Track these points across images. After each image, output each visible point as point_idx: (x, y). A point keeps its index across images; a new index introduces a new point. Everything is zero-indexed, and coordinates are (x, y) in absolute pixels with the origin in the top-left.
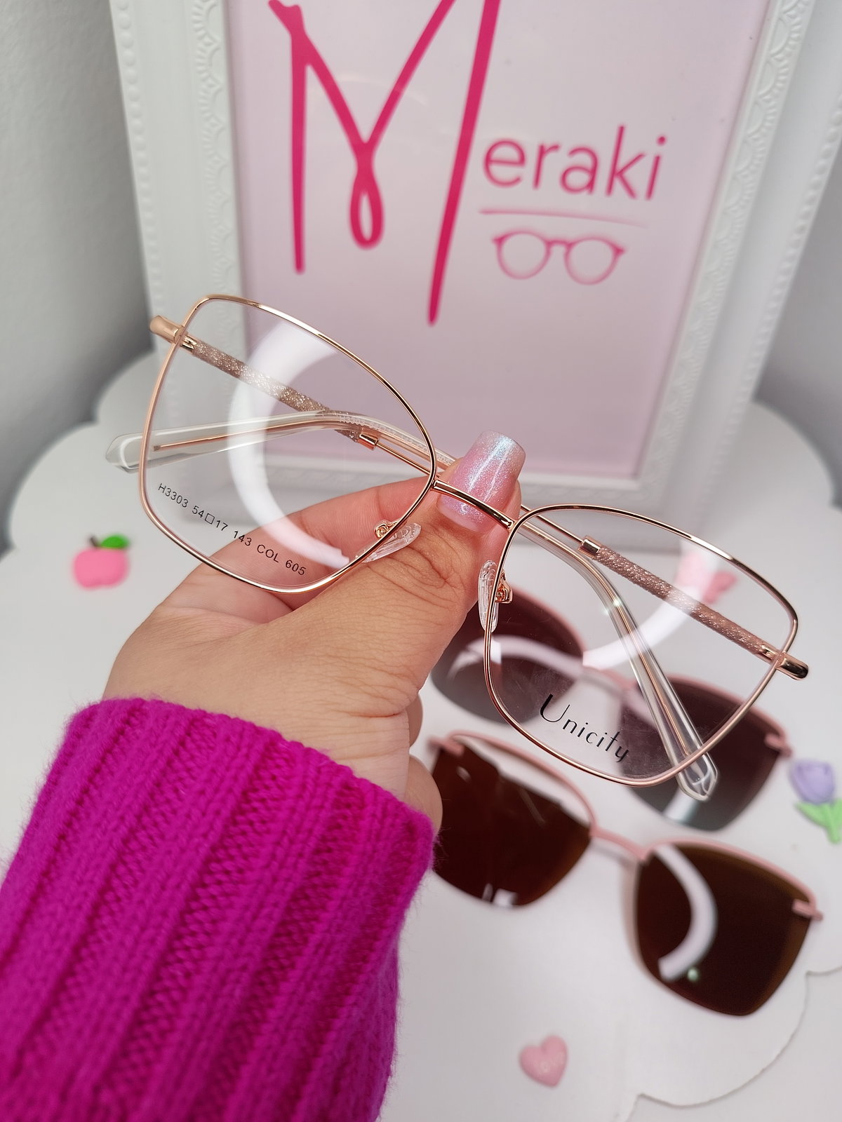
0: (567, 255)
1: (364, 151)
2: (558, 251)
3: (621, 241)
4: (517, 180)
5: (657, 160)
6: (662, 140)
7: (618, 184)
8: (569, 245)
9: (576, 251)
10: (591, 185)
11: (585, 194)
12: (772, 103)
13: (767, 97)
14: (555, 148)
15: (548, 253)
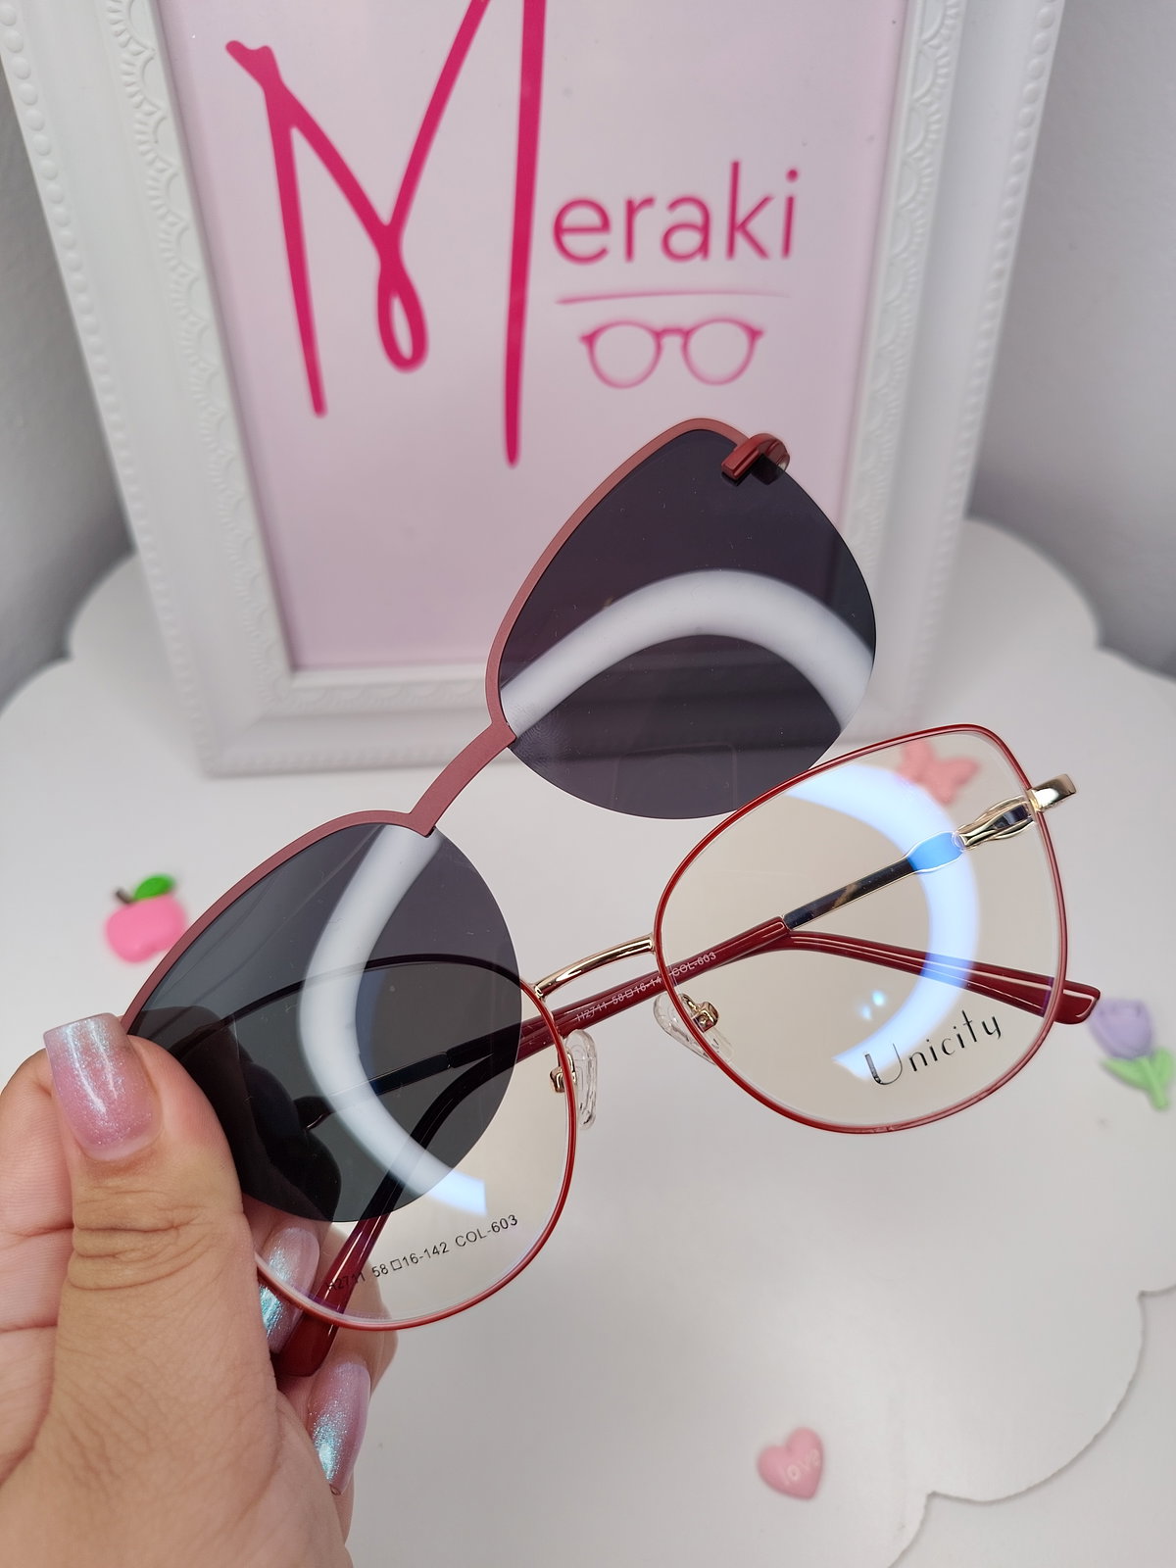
0: (685, 347)
1: (386, 237)
2: (672, 343)
3: (756, 321)
4: (602, 253)
5: (790, 202)
6: (793, 175)
7: (740, 241)
8: (686, 334)
9: (695, 341)
10: (704, 248)
11: (698, 259)
12: (934, 108)
13: (927, 100)
14: (648, 202)
15: (659, 348)
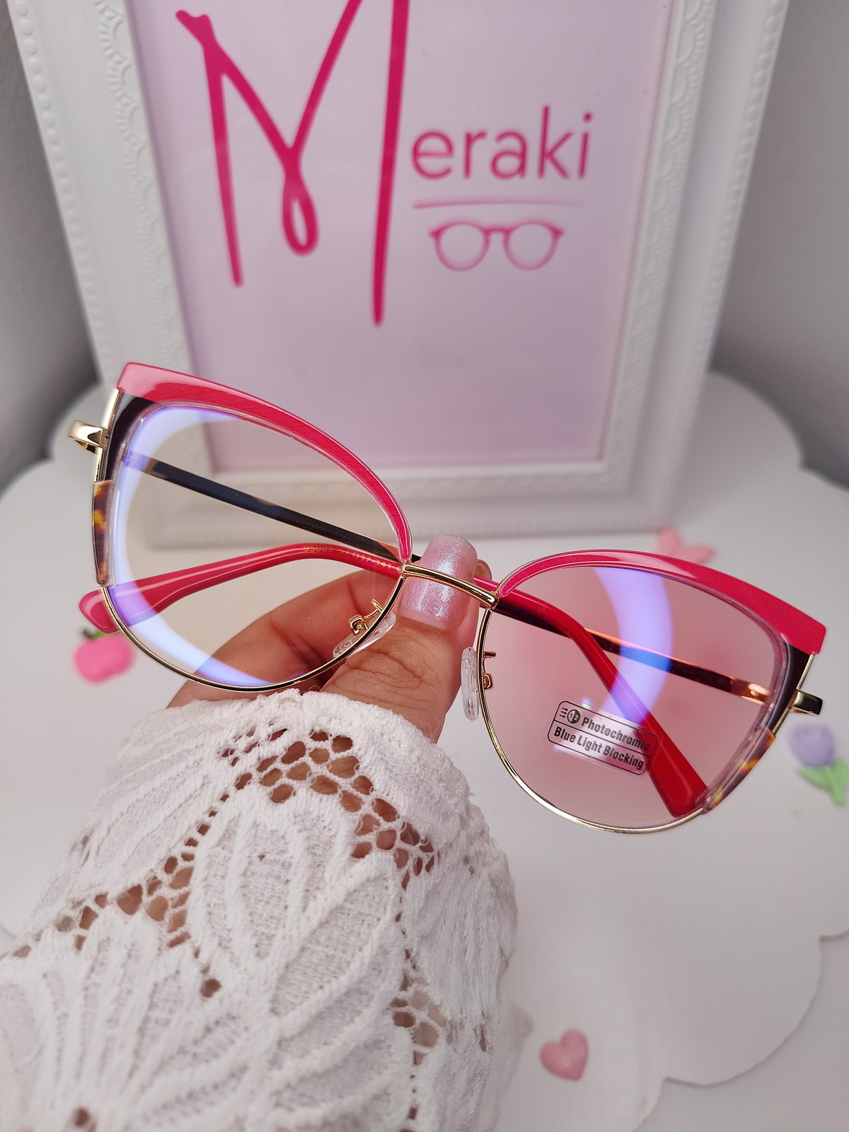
0: (506, 242)
1: (290, 156)
2: (497, 238)
3: (558, 224)
4: (447, 172)
5: (586, 138)
6: (588, 117)
7: (549, 167)
8: (507, 232)
9: (514, 237)
10: (522, 169)
11: (517, 179)
12: (692, 70)
13: (687, 65)
14: (482, 135)
15: (487, 242)
